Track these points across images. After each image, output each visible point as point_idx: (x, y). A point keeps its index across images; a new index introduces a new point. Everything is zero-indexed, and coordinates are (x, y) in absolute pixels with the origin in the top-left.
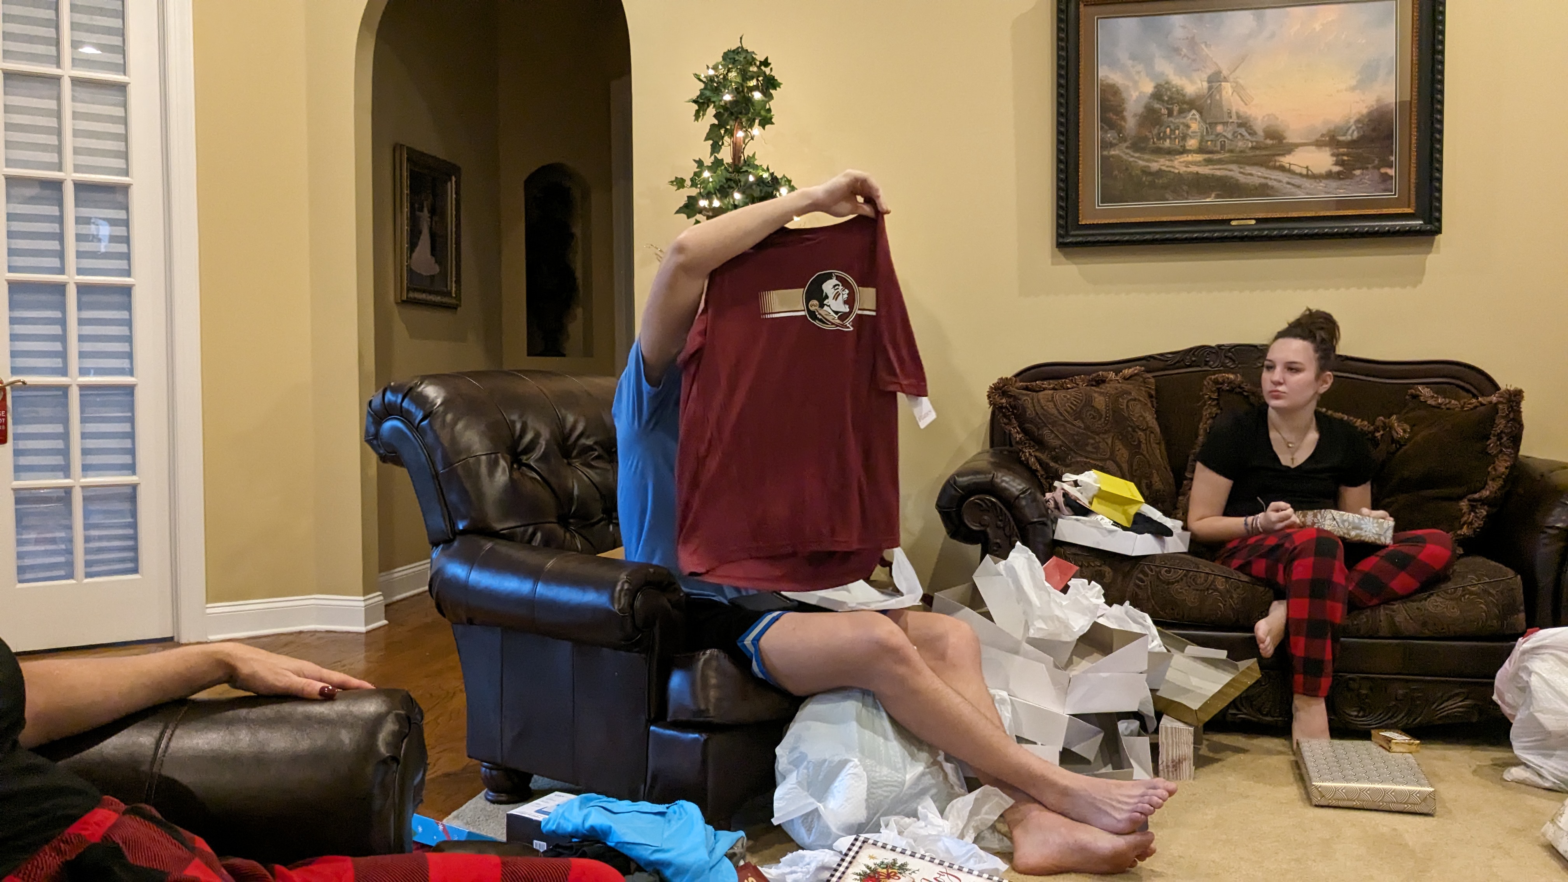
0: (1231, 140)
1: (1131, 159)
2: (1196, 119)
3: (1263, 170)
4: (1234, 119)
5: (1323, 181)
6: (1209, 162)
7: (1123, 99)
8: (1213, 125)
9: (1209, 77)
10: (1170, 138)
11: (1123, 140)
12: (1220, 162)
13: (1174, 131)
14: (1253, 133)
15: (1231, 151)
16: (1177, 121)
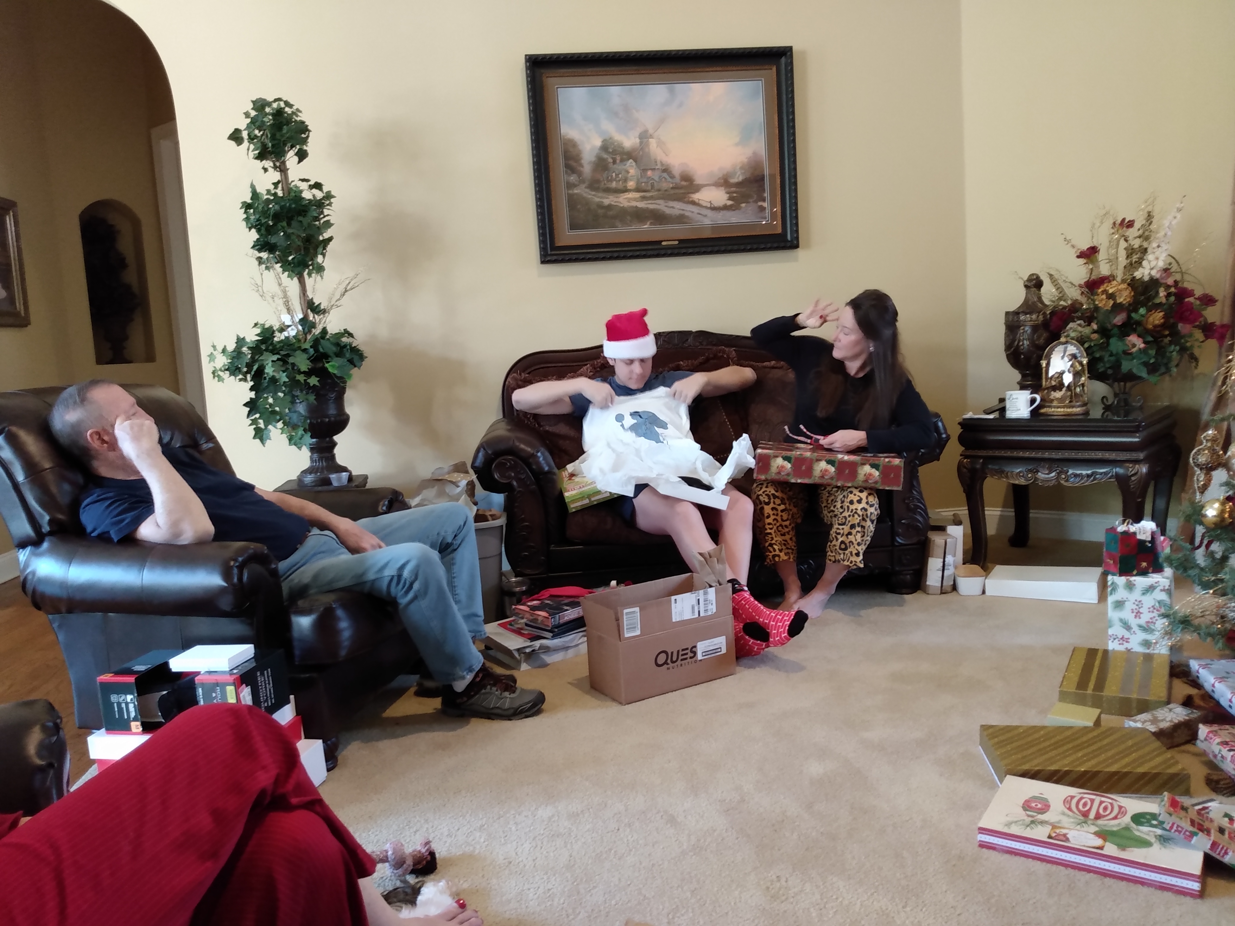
0: (659, 182)
1: (590, 196)
2: (633, 166)
3: (681, 204)
4: (659, 166)
5: (721, 211)
6: (643, 198)
7: (580, 151)
8: (645, 170)
9: (640, 135)
10: (616, 181)
11: (582, 181)
12: (651, 198)
13: (618, 175)
14: (672, 177)
15: (659, 190)
16: (620, 167)
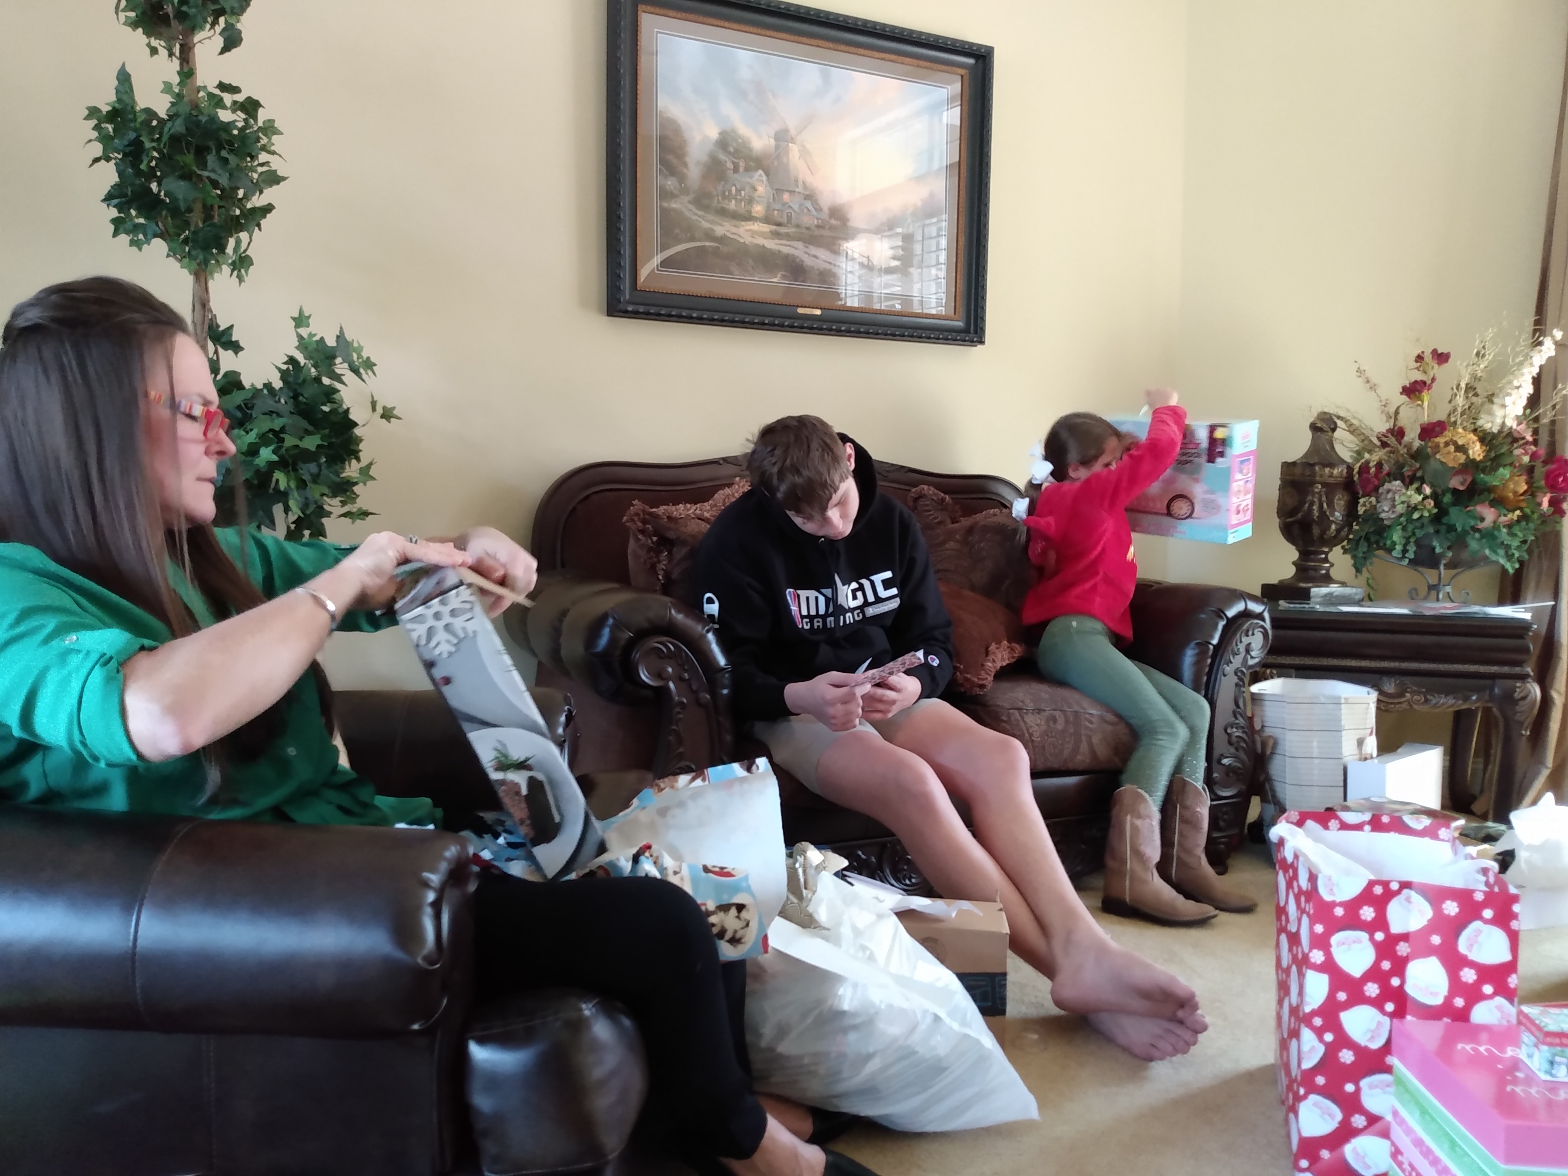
0: (798, 214)
1: (695, 218)
2: (763, 181)
3: (828, 253)
4: (800, 189)
5: (882, 274)
6: (776, 235)
7: (685, 141)
8: (779, 191)
9: (776, 135)
10: (736, 199)
11: (685, 191)
12: (788, 237)
13: (740, 191)
14: (819, 210)
15: (798, 226)
16: (743, 179)
